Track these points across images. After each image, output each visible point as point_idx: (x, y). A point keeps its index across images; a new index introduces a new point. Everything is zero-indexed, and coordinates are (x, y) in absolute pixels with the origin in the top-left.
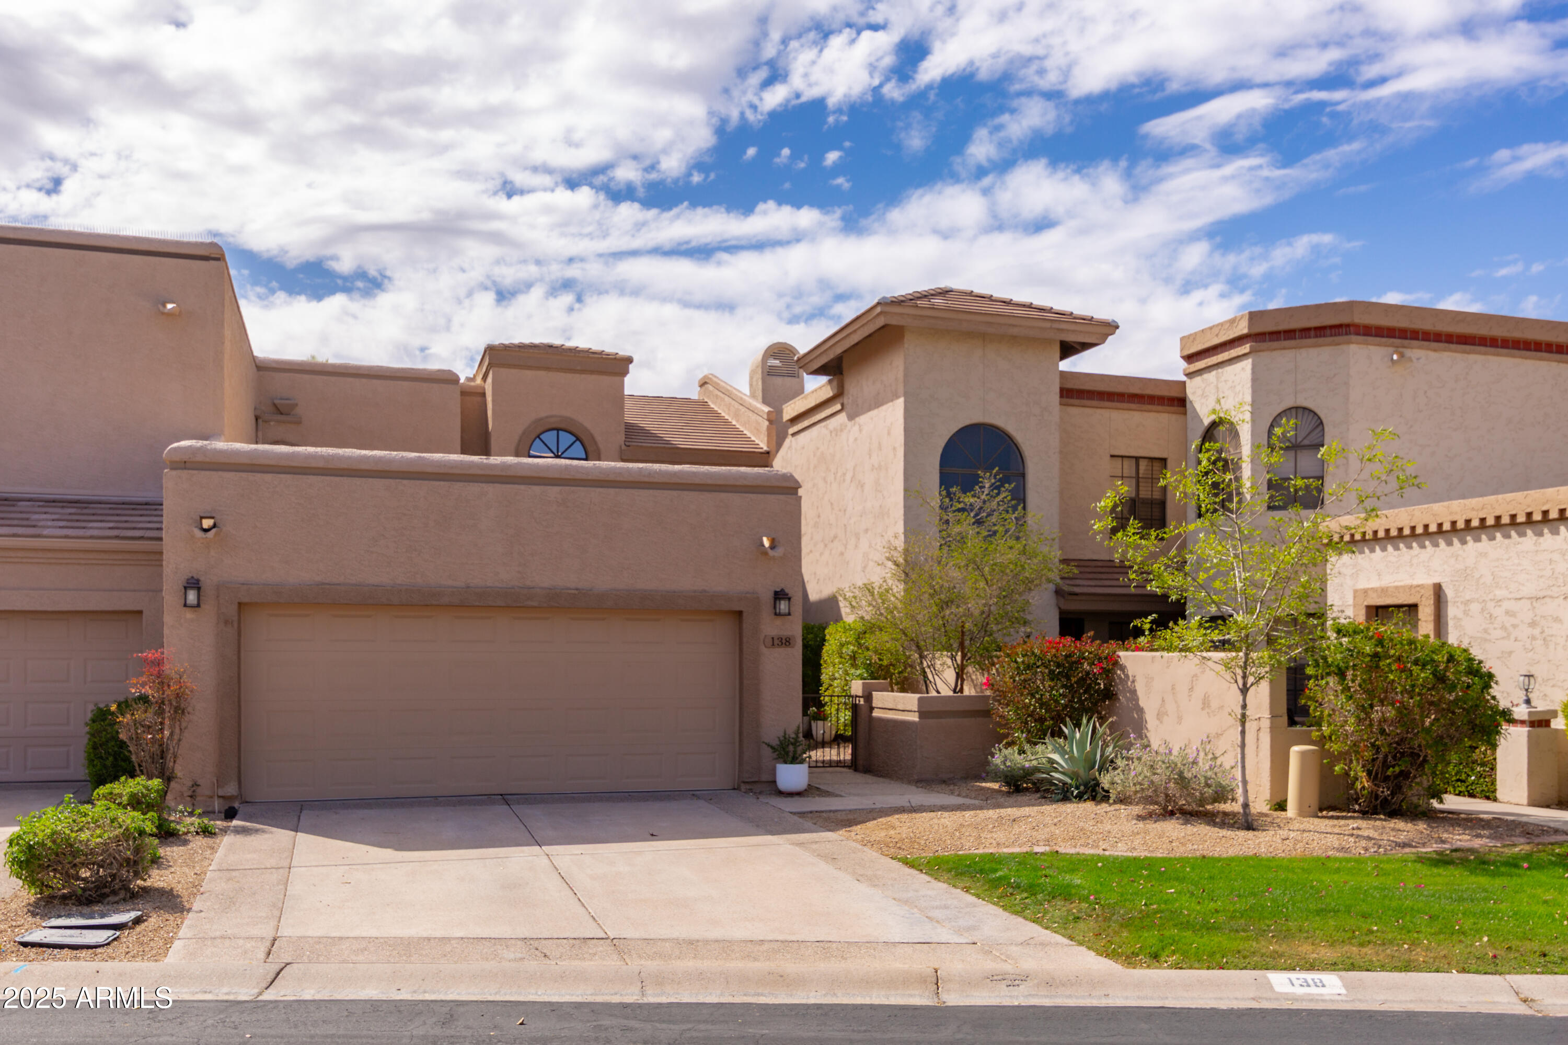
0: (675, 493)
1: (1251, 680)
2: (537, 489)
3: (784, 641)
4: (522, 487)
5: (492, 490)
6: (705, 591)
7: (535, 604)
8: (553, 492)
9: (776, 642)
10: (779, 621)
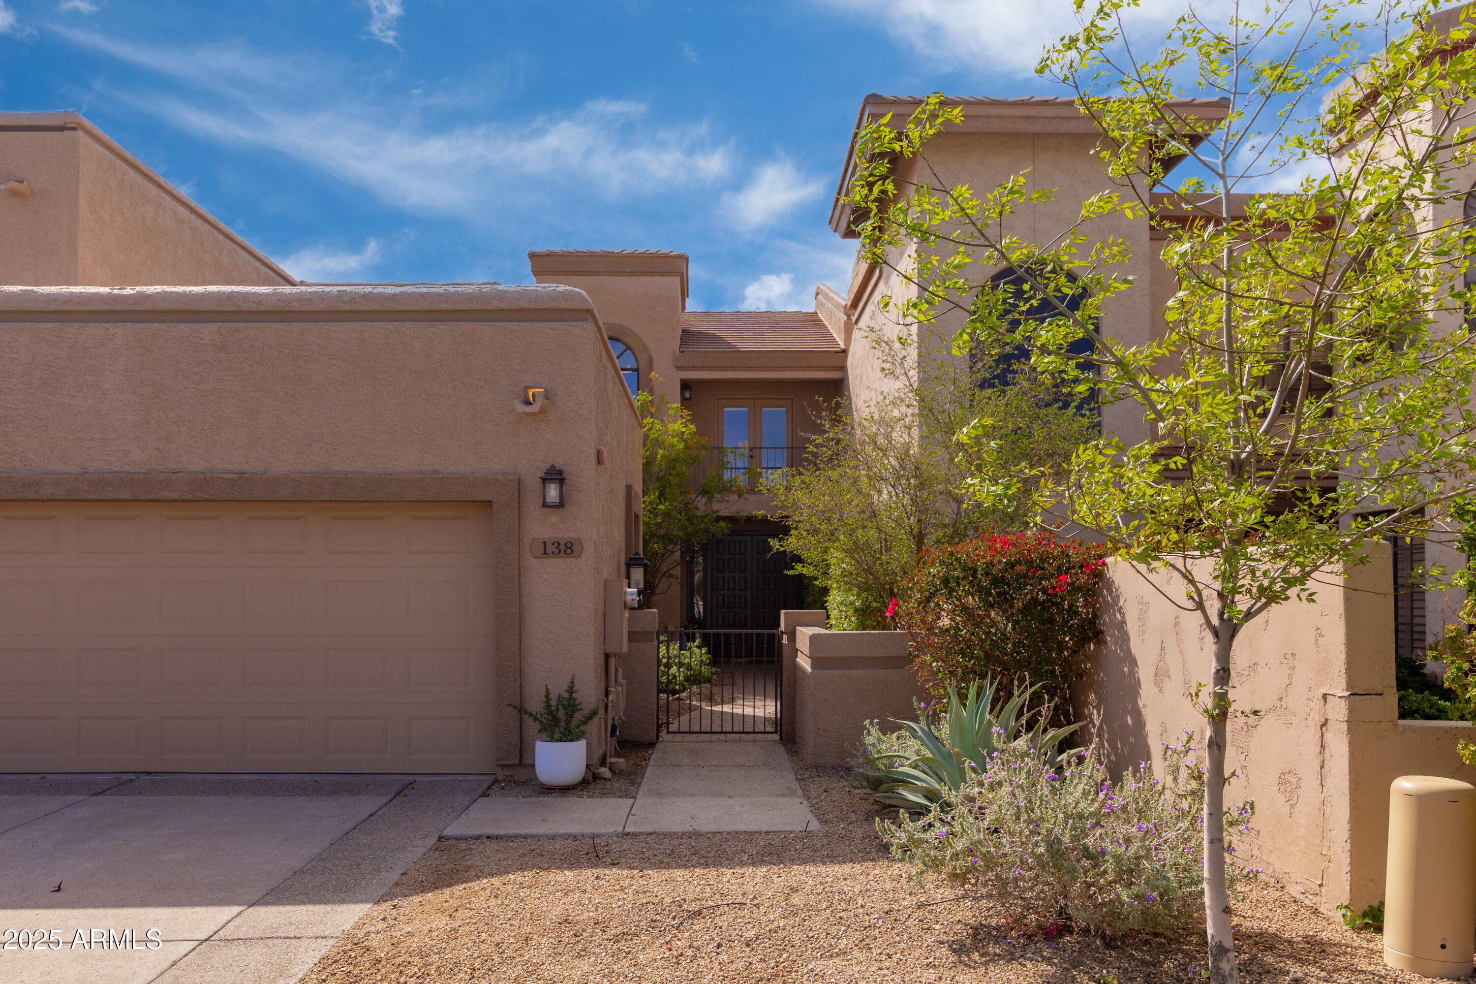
0: (391, 326)
1: (1243, 603)
2: (185, 328)
3: (562, 548)
4: (163, 326)
5: (120, 332)
6: (436, 472)
7: (175, 495)
8: (209, 331)
9: (550, 549)
10: (554, 517)
